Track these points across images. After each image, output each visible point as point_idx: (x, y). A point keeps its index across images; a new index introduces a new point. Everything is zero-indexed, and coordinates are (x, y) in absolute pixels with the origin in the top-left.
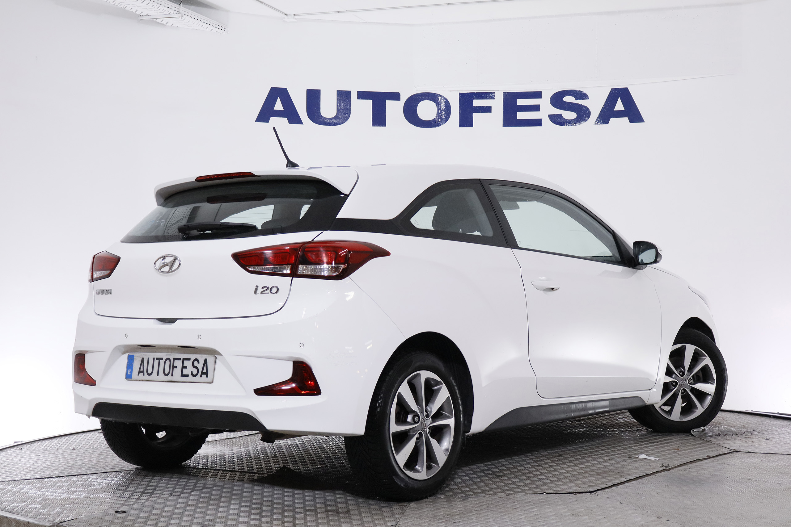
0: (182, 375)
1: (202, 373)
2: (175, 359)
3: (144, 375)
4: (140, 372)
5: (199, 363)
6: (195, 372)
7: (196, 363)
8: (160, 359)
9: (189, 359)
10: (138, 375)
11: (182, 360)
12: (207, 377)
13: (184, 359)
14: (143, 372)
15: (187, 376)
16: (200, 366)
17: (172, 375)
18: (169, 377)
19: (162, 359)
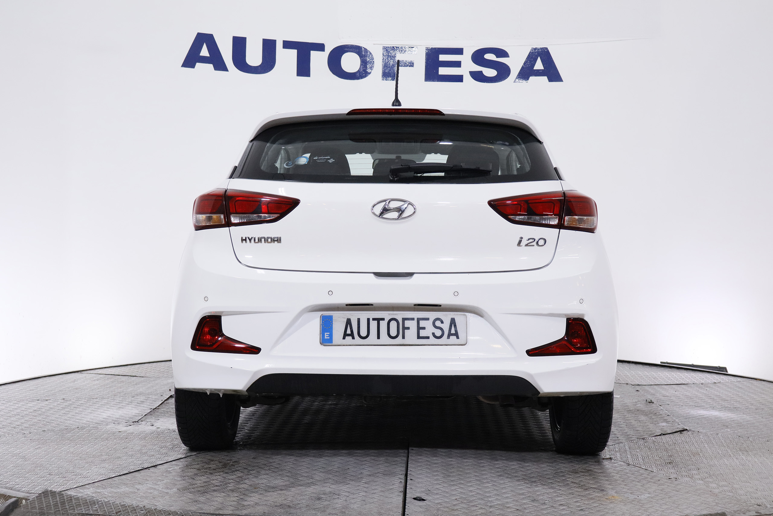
0: (419, 337)
1: (450, 335)
2: (404, 320)
3: (353, 338)
4: (345, 335)
5: (442, 322)
6: (438, 333)
7: (438, 323)
8: (378, 320)
9: (428, 319)
10: (344, 338)
11: (416, 320)
12: (458, 338)
13: (419, 320)
14: (352, 335)
15: (428, 338)
16: (446, 327)
17: (403, 337)
18: (399, 340)
19: (383, 319)
